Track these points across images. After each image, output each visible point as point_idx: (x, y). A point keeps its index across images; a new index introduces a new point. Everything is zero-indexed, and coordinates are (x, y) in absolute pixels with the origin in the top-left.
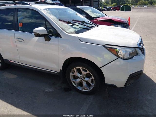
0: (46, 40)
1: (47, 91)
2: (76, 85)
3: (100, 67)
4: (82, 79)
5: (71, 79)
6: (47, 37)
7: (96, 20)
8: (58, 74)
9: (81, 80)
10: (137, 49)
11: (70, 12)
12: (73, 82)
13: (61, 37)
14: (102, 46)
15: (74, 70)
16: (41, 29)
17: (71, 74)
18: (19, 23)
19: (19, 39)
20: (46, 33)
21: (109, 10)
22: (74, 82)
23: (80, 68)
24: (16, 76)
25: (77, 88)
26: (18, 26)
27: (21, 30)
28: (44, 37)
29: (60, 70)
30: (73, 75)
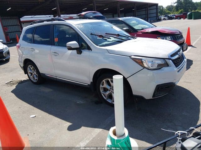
0: (78, 53)
1: (78, 103)
2: (106, 97)
3: (126, 78)
4: (112, 91)
5: (101, 91)
6: (79, 51)
7: (140, 32)
8: (89, 87)
9: (110, 92)
10: (167, 60)
11: (106, 26)
12: (102, 95)
13: (91, 50)
14: (129, 57)
15: (104, 82)
16: (73, 43)
17: (101, 86)
18: (55, 38)
19: (54, 53)
20: (78, 46)
21: (172, 19)
22: (104, 95)
23: (109, 79)
24: (52, 90)
25: (107, 100)
26: (54, 42)
27: (57, 45)
28: (76, 50)
29: (91, 82)
30: (103, 87)
